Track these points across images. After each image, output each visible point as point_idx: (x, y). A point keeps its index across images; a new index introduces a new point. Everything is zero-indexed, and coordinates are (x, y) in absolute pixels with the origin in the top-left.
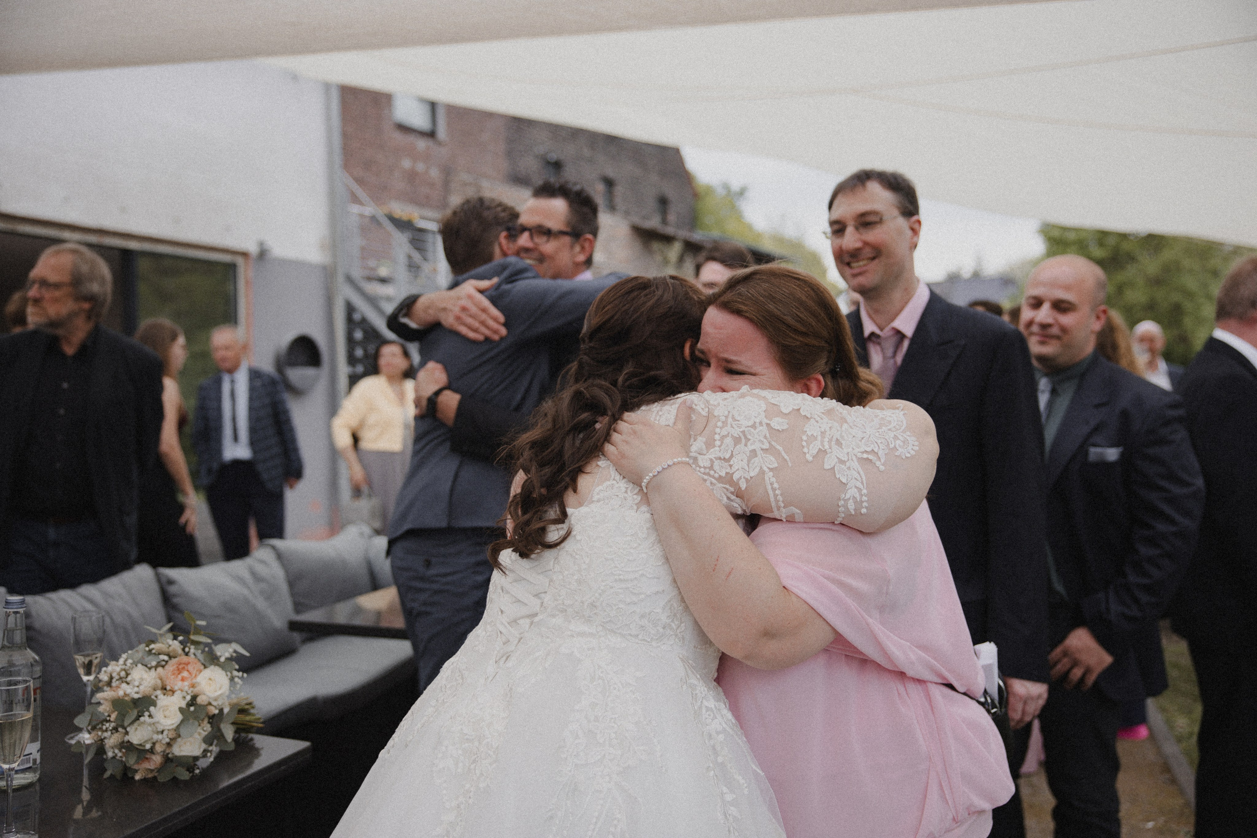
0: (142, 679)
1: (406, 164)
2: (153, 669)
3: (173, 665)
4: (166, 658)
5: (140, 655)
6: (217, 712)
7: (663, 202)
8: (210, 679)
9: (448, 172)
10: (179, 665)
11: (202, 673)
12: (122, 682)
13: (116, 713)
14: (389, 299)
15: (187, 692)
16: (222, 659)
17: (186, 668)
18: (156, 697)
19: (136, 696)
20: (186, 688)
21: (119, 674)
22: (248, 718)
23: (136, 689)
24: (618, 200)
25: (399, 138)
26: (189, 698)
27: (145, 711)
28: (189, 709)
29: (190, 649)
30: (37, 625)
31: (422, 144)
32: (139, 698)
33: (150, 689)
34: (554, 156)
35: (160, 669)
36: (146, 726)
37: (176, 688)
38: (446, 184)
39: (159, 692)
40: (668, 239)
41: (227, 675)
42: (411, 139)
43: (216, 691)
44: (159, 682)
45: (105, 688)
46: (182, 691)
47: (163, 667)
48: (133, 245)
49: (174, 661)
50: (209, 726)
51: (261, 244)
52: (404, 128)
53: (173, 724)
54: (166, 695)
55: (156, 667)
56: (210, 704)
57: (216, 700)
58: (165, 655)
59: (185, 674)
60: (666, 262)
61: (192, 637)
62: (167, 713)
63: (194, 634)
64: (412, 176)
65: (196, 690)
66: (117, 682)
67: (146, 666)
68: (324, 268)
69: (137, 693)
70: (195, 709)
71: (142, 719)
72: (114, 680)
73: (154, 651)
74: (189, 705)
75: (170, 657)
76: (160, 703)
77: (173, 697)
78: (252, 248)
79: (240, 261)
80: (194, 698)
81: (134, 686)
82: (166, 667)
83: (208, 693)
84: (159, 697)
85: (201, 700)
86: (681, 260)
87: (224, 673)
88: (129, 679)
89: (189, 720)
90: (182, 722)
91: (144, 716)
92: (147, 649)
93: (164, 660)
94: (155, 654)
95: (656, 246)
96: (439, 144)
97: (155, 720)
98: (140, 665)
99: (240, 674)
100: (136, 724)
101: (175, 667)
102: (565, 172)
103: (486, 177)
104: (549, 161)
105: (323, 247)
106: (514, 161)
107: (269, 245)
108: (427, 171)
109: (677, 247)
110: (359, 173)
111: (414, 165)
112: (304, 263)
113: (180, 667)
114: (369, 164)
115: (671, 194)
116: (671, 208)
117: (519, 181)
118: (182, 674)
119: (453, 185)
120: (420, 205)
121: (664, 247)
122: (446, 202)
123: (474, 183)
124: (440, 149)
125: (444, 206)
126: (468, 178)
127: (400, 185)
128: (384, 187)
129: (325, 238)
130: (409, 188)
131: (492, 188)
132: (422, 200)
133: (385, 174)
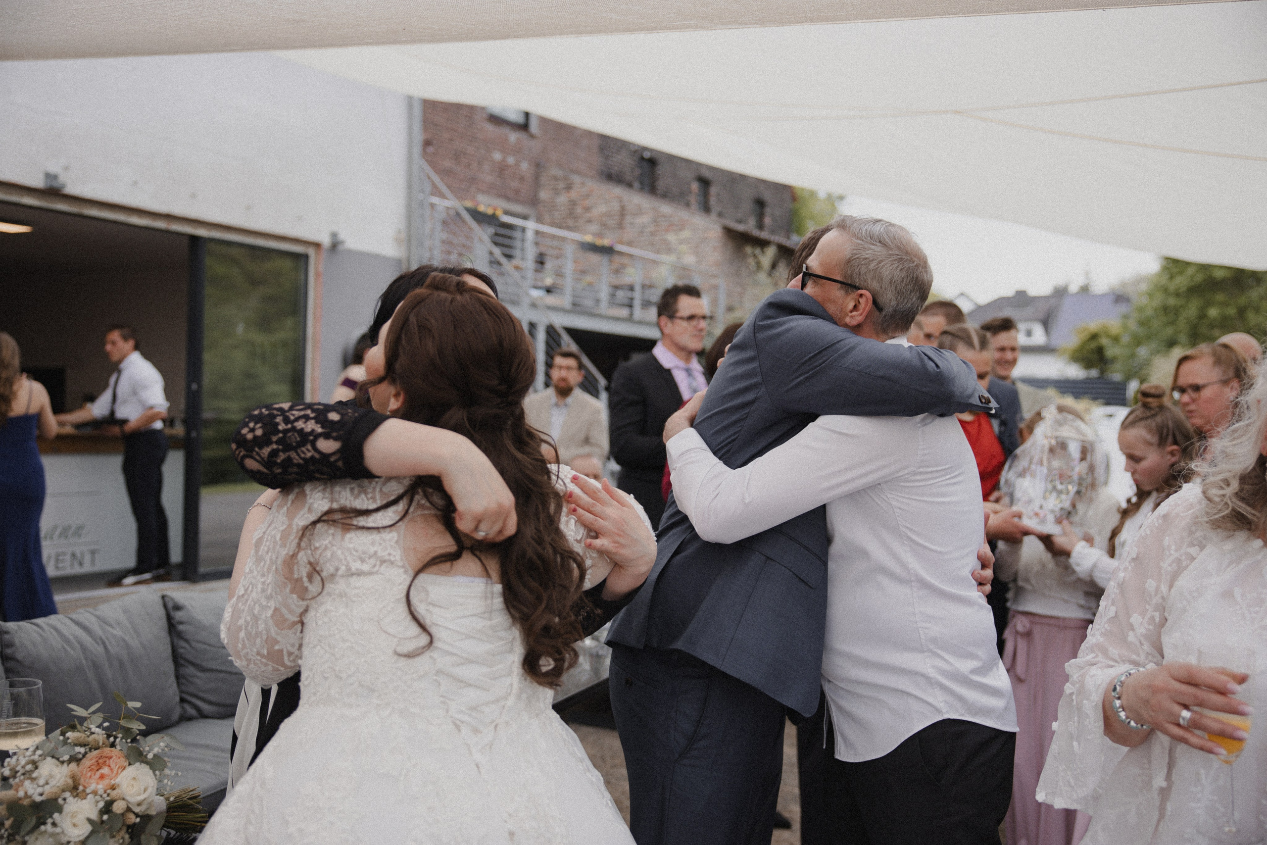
0: (51, 776)
1: (497, 156)
2: (65, 764)
3: (91, 759)
4: (82, 750)
5: (52, 745)
6: (138, 820)
7: (760, 204)
8: (134, 778)
9: (538, 166)
10: (99, 759)
11: (125, 772)
12: (28, 778)
13: (12, 819)
15: (101, 796)
16: (150, 756)
17: (107, 762)
18: (65, 799)
19: (38, 799)
20: (101, 792)
21: (23, 767)
22: (190, 816)
23: (40, 790)
24: (713, 201)
25: (490, 127)
26: (101, 804)
27: (47, 819)
28: (102, 817)
29: (116, 738)
31: (513, 137)
32: (42, 802)
33: (55, 790)
34: (647, 155)
35: (73, 765)
36: (47, 836)
37: (88, 791)
38: (537, 177)
39: (67, 794)
40: (763, 244)
41: (155, 775)
42: (505, 130)
43: (139, 794)
44: (70, 781)
46: (95, 793)
47: (78, 761)
48: (202, 232)
49: (97, 751)
50: (127, 836)
51: (334, 235)
52: (496, 120)
53: (79, 836)
54: (76, 799)
55: (70, 761)
56: (129, 810)
57: (139, 804)
58: (81, 745)
59: (105, 770)
60: (759, 265)
61: (122, 722)
62: (75, 821)
63: (124, 718)
64: (502, 169)
65: (114, 794)
66: (22, 777)
67: (58, 759)
68: (399, 262)
69: (41, 795)
70: (109, 819)
71: (43, 828)
72: (19, 774)
73: (69, 741)
74: (103, 812)
75: (90, 750)
76: (67, 808)
77: (84, 801)
78: (325, 240)
79: (311, 252)
80: (109, 805)
81: (39, 786)
82: (84, 761)
83: (128, 798)
84: (67, 800)
85: (118, 807)
86: (774, 266)
87: (151, 772)
88: (34, 775)
89: (99, 832)
90: (92, 833)
91: (44, 823)
92: (61, 738)
93: (80, 753)
94: (70, 743)
95: (749, 250)
96: (532, 136)
97: (58, 830)
98: (49, 759)
99: (174, 772)
100: (35, 834)
101: (94, 761)
102: (660, 170)
103: (577, 172)
104: (642, 158)
105: (398, 241)
106: (607, 158)
107: (342, 236)
108: (517, 164)
109: (771, 252)
110: (447, 164)
111: (505, 157)
112: (376, 256)
113: (100, 761)
114: (457, 156)
115: (767, 196)
116: (768, 211)
117: (612, 177)
118: (101, 771)
119: (544, 180)
120: (507, 198)
121: (758, 251)
122: (535, 196)
123: (565, 178)
124: (532, 143)
125: (534, 202)
126: (559, 173)
127: (489, 179)
128: (473, 180)
129: (400, 232)
130: (498, 181)
131: (583, 184)
132: (511, 194)
133: (474, 166)
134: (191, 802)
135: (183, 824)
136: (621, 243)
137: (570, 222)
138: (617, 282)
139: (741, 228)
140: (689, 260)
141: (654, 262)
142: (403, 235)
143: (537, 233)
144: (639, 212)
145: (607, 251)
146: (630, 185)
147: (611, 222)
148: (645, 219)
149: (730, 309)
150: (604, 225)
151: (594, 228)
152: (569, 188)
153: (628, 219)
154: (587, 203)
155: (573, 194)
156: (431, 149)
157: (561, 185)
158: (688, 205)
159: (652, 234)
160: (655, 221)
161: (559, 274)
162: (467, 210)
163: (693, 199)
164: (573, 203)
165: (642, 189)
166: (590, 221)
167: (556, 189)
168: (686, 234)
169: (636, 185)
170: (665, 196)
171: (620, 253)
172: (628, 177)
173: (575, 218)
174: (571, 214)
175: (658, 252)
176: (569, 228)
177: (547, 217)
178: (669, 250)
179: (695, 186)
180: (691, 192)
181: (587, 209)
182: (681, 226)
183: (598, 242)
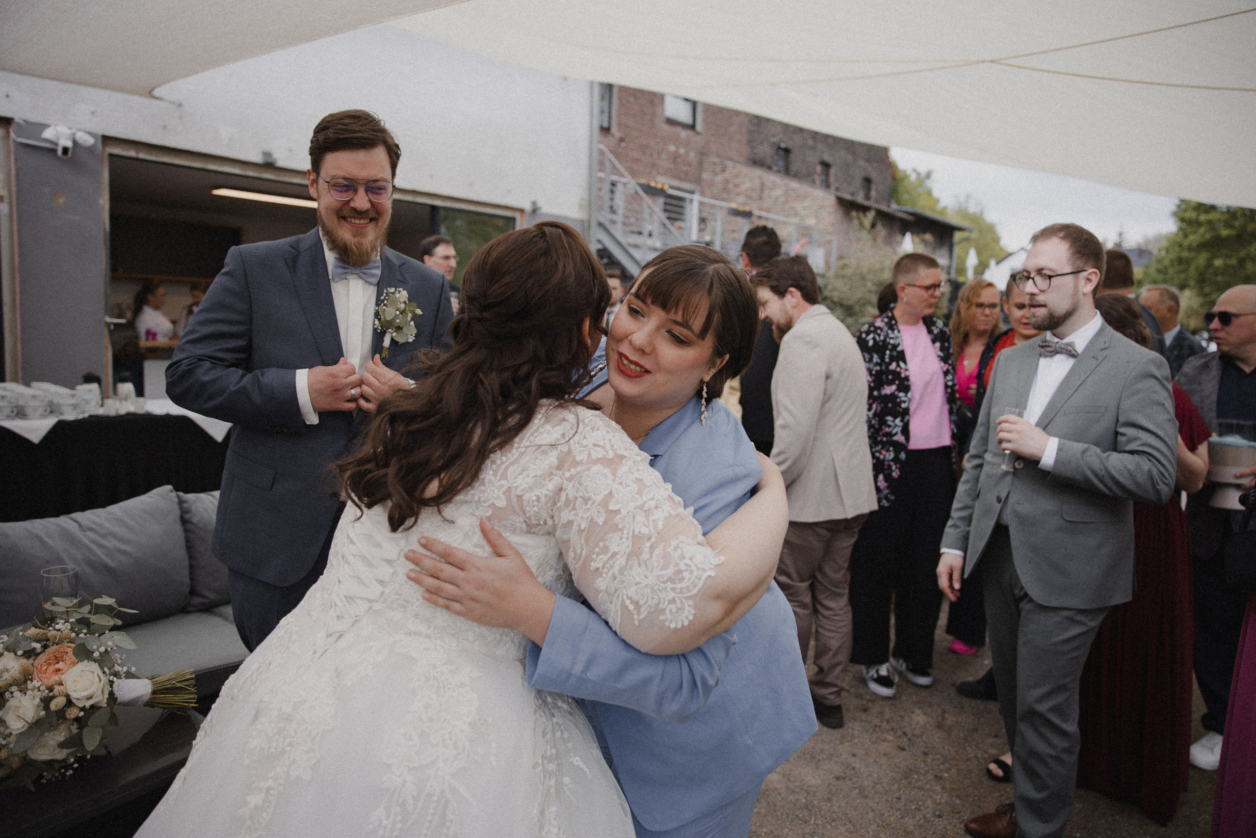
0: (6, 669)
1: (672, 148)
2: (20, 658)
3: (48, 655)
4: (37, 646)
5: (13, 639)
6: (82, 714)
7: (868, 181)
8: (81, 675)
9: (702, 154)
10: (56, 653)
14: (636, 246)
17: (63, 657)
18: (12, 693)
20: (43, 688)
24: (832, 179)
25: (666, 127)
26: (38, 700)
31: (684, 134)
34: (783, 145)
35: (28, 660)
38: (701, 163)
39: (14, 689)
40: (864, 209)
42: (678, 129)
43: (83, 691)
44: (21, 675)
48: (438, 203)
49: (55, 647)
51: (534, 203)
52: (671, 122)
53: (19, 729)
54: (22, 693)
55: (25, 656)
56: (72, 705)
58: (37, 641)
59: (61, 665)
60: (861, 225)
62: (19, 714)
64: (675, 157)
65: (58, 690)
67: (16, 654)
68: (582, 222)
74: (39, 709)
76: (12, 703)
77: (26, 696)
78: (527, 207)
79: (517, 215)
80: (48, 701)
82: (41, 655)
84: (14, 694)
86: (873, 226)
87: (99, 669)
92: (21, 633)
93: (34, 649)
94: (30, 639)
95: (854, 214)
96: (698, 133)
98: (6, 653)
101: (51, 656)
102: (792, 157)
103: (731, 159)
104: (779, 148)
105: (581, 206)
106: (753, 148)
107: (539, 204)
108: (687, 154)
109: (871, 215)
110: (635, 154)
111: (678, 149)
113: (58, 656)
114: (643, 148)
115: (874, 175)
116: (874, 187)
117: (757, 162)
118: (57, 666)
119: (706, 165)
120: (680, 179)
121: (861, 214)
122: (700, 177)
123: (721, 163)
124: (698, 138)
125: (698, 181)
126: (716, 160)
127: (666, 165)
128: (654, 166)
129: (582, 199)
130: (672, 166)
131: (734, 167)
132: (683, 176)
133: (655, 156)
134: (179, 685)
135: (170, 704)
136: (760, 209)
137: (725, 196)
139: (848, 197)
140: (811, 222)
142: (586, 203)
144: (775, 187)
145: (747, 215)
146: (770, 168)
147: (754, 195)
148: (778, 192)
149: (841, 258)
150: (749, 197)
151: (741, 199)
152: (724, 170)
153: (766, 192)
154: (737, 181)
155: (727, 175)
156: (623, 144)
157: (718, 169)
158: (813, 182)
159: (784, 203)
160: (786, 193)
161: (714, 233)
162: (641, 185)
163: (818, 179)
164: (727, 181)
165: (779, 172)
166: (739, 194)
167: (714, 171)
168: (806, 203)
169: (775, 168)
170: (796, 176)
171: (758, 217)
172: (769, 161)
173: (728, 192)
174: (725, 190)
175: (787, 216)
176: (724, 200)
177: (708, 192)
178: (796, 215)
179: (819, 168)
180: (815, 173)
181: (736, 186)
182: (805, 198)
183: (741, 208)
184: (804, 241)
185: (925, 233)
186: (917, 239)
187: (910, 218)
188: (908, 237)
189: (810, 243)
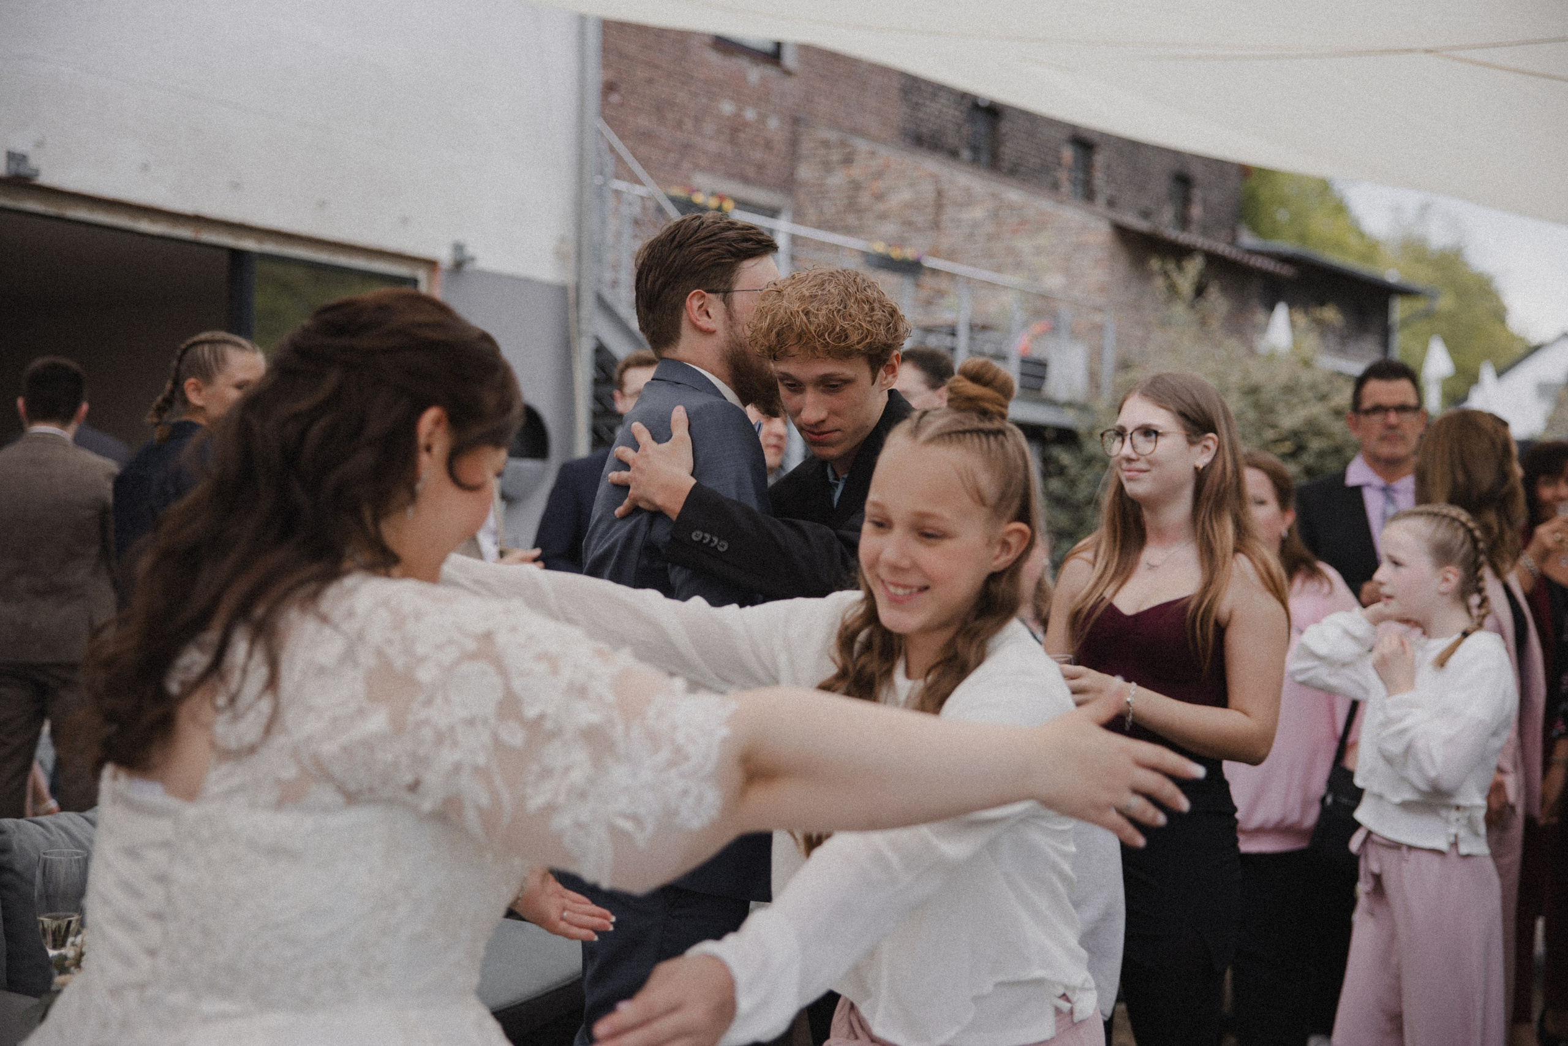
1: (727, 108)
7: (1183, 183)
9: (796, 121)
24: (1099, 178)
25: (714, 58)
30: (18, 867)
31: (755, 74)
34: (984, 101)
38: (794, 142)
40: (1179, 252)
42: (742, 63)
45: (72, 969)
48: (249, 244)
51: (458, 248)
52: (724, 45)
60: (1172, 289)
64: (734, 129)
68: (563, 289)
78: (444, 255)
79: (421, 274)
86: (1200, 291)
95: (1155, 264)
96: (788, 73)
102: (1005, 126)
103: (865, 134)
104: (976, 108)
105: (560, 255)
106: (916, 106)
107: (470, 251)
108: (762, 119)
109: (1194, 266)
110: (643, 122)
111: (741, 109)
112: (527, 281)
114: (660, 109)
115: (1196, 168)
116: (1197, 194)
117: (923, 140)
119: (806, 146)
120: (746, 180)
121: (1171, 266)
122: (792, 174)
123: (843, 144)
124: (789, 84)
125: (788, 184)
126: (833, 136)
127: (712, 146)
128: (686, 148)
129: (563, 240)
130: (728, 150)
131: (873, 154)
132: (751, 172)
133: (689, 125)
136: (935, 253)
137: (851, 219)
138: (928, 321)
139: (1142, 225)
140: (1054, 281)
141: (992, 285)
142: (570, 248)
143: (794, 239)
144: (969, 201)
145: (911, 268)
146: (954, 154)
147: (920, 219)
148: (978, 213)
149: (1124, 365)
150: (908, 224)
151: (890, 228)
152: (848, 160)
153: (949, 213)
154: (880, 185)
155: (856, 171)
156: (615, 98)
157: (835, 156)
158: (1055, 186)
159: (991, 237)
160: (995, 215)
162: (674, 200)
163: (1065, 178)
164: (856, 186)
165: (975, 161)
166: (883, 217)
167: (825, 162)
168: (1046, 238)
169: (966, 154)
170: (1014, 172)
171: (934, 272)
172: (952, 140)
173: (858, 211)
174: (852, 206)
175: (999, 269)
176: (848, 230)
177: (811, 213)
178: (1018, 266)
179: (1068, 154)
180: (1059, 164)
181: (879, 197)
182: (1041, 225)
183: (896, 253)
184: (1037, 327)
185: (1322, 303)
186: (1301, 320)
187: (1286, 271)
188: (1281, 313)
189: (1054, 330)
